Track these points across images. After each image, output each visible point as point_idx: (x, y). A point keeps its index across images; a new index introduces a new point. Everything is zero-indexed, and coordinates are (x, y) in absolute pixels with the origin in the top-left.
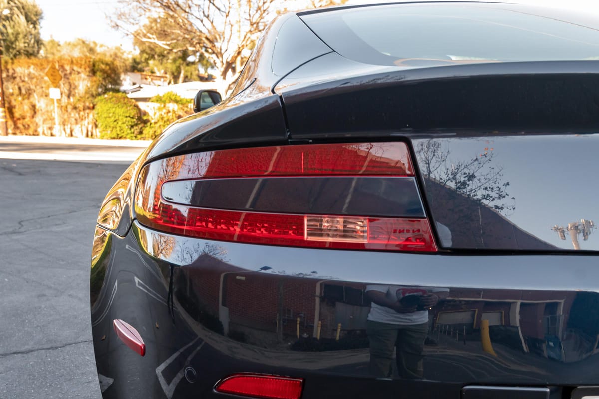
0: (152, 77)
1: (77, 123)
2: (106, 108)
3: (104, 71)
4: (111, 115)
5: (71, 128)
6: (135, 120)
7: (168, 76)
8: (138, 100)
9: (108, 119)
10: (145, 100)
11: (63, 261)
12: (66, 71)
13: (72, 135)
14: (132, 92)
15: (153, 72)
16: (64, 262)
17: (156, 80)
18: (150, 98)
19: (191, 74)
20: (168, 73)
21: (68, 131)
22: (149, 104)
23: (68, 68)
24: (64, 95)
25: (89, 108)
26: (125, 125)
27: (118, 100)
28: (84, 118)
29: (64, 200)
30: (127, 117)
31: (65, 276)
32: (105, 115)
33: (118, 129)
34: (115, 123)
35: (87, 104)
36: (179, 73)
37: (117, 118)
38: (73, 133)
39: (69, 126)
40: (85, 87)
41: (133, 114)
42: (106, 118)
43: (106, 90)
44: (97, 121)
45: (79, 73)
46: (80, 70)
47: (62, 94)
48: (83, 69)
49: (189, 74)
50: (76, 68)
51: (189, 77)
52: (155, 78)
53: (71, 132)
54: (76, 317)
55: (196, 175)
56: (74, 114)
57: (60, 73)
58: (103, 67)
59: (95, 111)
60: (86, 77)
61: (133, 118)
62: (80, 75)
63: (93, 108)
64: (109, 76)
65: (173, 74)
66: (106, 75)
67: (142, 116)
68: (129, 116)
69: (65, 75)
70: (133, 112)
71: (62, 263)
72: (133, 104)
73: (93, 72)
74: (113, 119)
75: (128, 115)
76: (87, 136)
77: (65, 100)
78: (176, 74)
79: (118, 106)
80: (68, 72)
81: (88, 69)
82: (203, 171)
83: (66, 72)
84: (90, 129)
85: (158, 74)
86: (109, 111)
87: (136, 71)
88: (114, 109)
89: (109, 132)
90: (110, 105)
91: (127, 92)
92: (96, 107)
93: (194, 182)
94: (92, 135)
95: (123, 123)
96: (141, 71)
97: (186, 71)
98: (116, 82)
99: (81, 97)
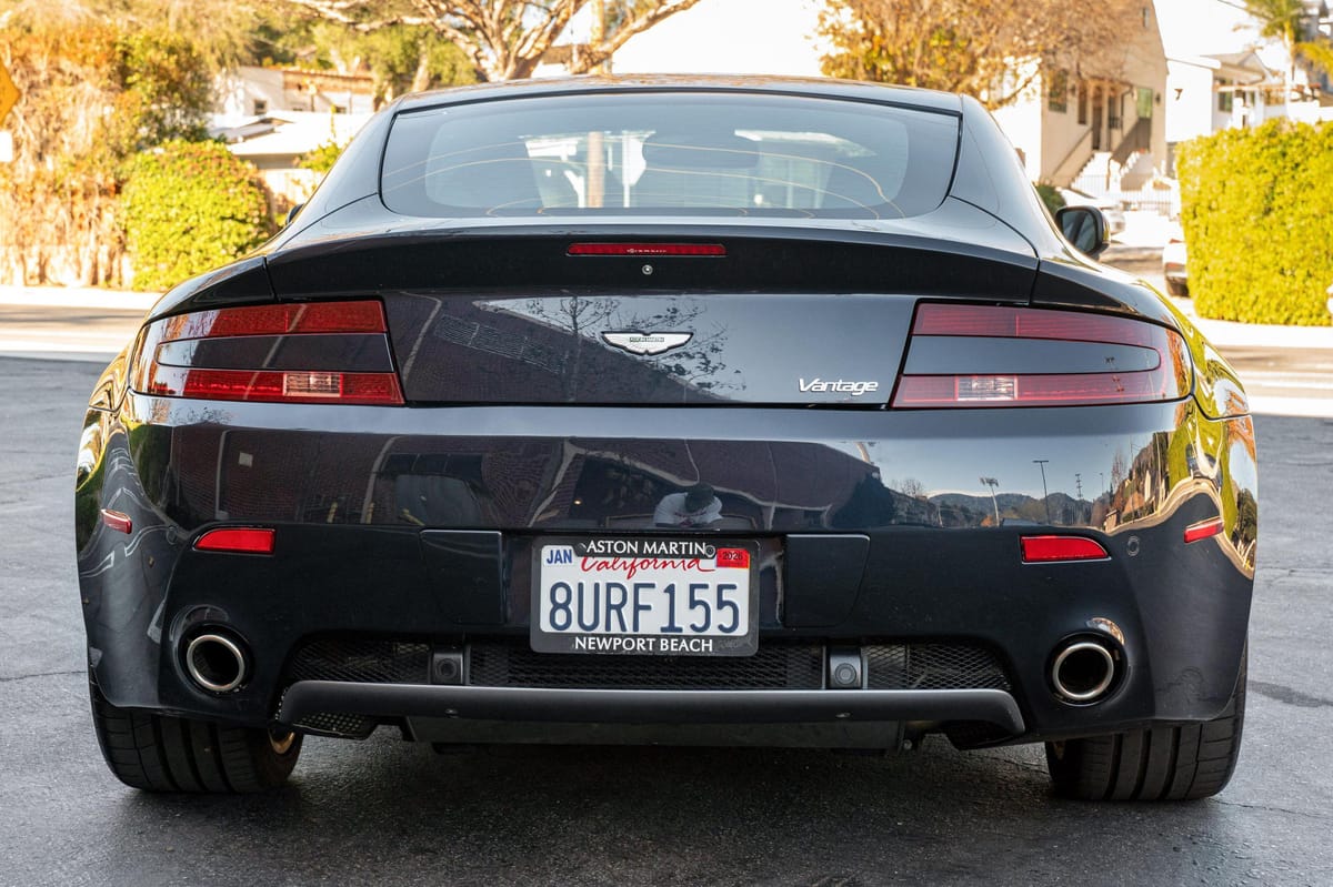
0: (319, 80)
1: (61, 240)
2: (156, 192)
3: (158, 71)
4: (172, 213)
5: (41, 255)
6: (250, 228)
7: (377, 74)
8: (262, 161)
9: (164, 227)
10: (284, 161)
11: (20, 564)
12: (35, 72)
13: (42, 277)
14: (246, 138)
15: (325, 64)
16: (23, 568)
17: (335, 88)
18: (302, 157)
19: (453, 69)
20: (375, 68)
21: (33, 268)
22: (300, 173)
23: (41, 64)
24: (24, 150)
25: (104, 192)
26: (218, 244)
27: (201, 164)
28: (85, 223)
29: (23, 452)
30: (223, 219)
31: (24, 589)
32: (154, 215)
33: (195, 255)
34: (186, 239)
35: (99, 178)
36: (414, 65)
37: (192, 221)
38: (48, 272)
39: (35, 250)
40: (94, 125)
41: (245, 209)
42: (154, 222)
43: (164, 133)
44: (125, 231)
45: (77, 79)
46: (78, 71)
47: (17, 146)
48: (89, 69)
49: (445, 70)
50: (65, 64)
51: (445, 80)
52: (331, 82)
53: (42, 267)
54: (45, 644)
55: (199, 334)
56: (56, 210)
57: (16, 79)
58: (157, 56)
59: (122, 202)
60: (98, 93)
61: (243, 222)
62: (80, 86)
63: (118, 190)
64: (174, 86)
65: (391, 68)
66: (164, 83)
67: (275, 214)
68: (233, 217)
69: (32, 86)
70: (246, 203)
71: (17, 568)
72: (247, 179)
73: (123, 76)
74: (179, 226)
75: (228, 213)
76: (95, 282)
77: (26, 167)
78: (400, 70)
79: (199, 183)
80: (43, 76)
81: (106, 68)
82: (208, 329)
83: (35, 78)
84: (103, 259)
85: (341, 70)
86: (166, 201)
87: (268, 60)
88: (184, 194)
89: (163, 267)
90: (171, 180)
91: (230, 137)
92: (125, 187)
93: (195, 344)
94: (108, 278)
95: (213, 240)
96: (284, 59)
97: (437, 59)
98: (196, 101)
99: (77, 157)
